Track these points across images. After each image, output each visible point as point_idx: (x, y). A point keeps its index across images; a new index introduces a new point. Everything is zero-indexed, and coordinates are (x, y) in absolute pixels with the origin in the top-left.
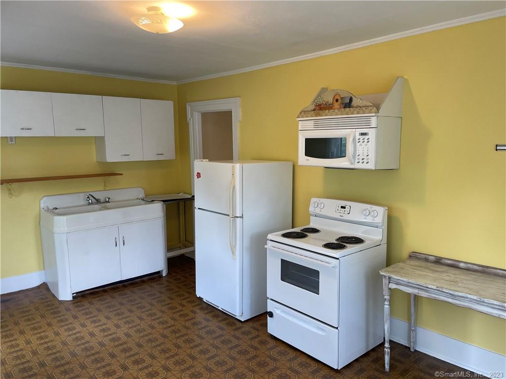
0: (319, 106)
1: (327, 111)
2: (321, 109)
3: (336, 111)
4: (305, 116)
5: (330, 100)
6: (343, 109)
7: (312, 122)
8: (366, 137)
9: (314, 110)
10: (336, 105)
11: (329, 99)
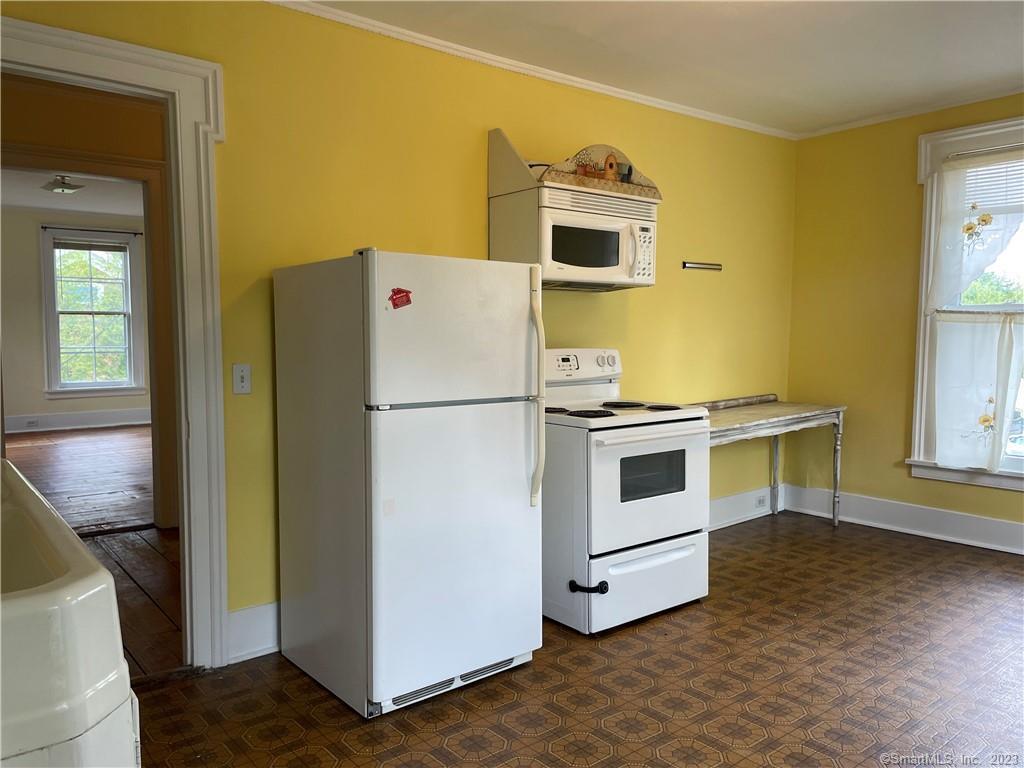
0: (584, 166)
1: (596, 180)
2: (586, 174)
3: (611, 183)
4: (558, 179)
5: (602, 164)
6: (619, 184)
7: (569, 194)
8: (648, 235)
9: (575, 172)
10: (610, 173)
11: (600, 160)
